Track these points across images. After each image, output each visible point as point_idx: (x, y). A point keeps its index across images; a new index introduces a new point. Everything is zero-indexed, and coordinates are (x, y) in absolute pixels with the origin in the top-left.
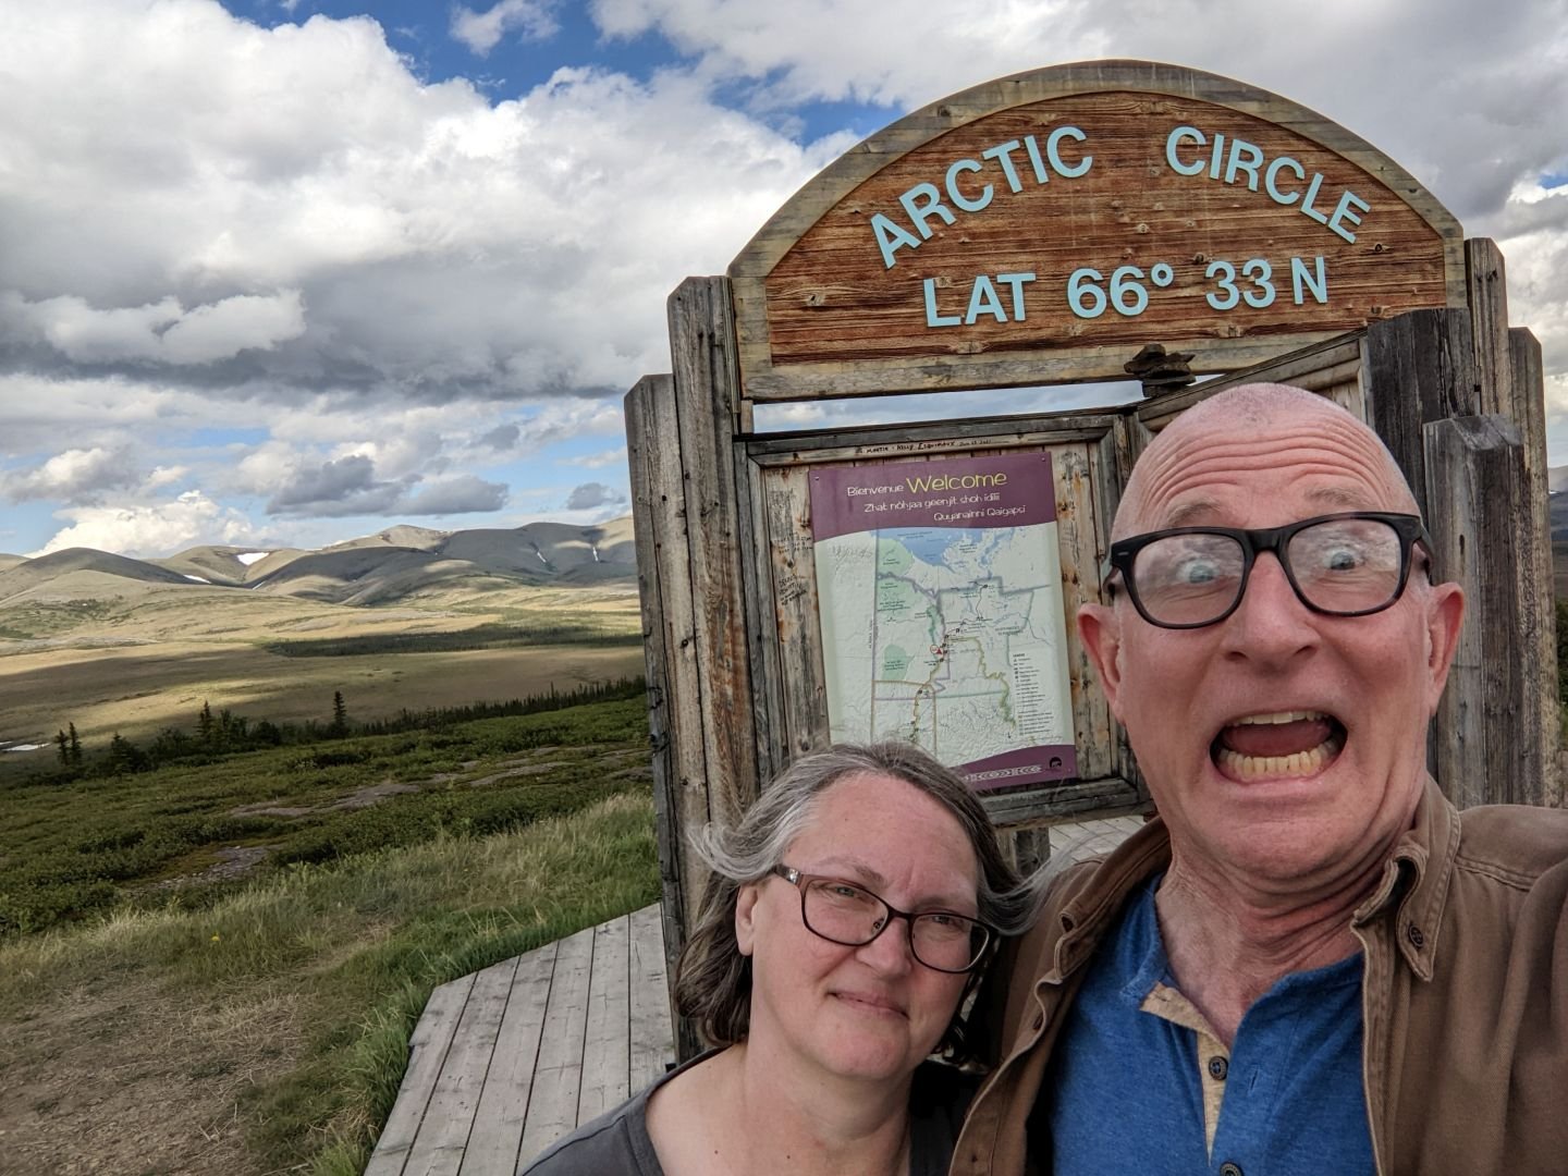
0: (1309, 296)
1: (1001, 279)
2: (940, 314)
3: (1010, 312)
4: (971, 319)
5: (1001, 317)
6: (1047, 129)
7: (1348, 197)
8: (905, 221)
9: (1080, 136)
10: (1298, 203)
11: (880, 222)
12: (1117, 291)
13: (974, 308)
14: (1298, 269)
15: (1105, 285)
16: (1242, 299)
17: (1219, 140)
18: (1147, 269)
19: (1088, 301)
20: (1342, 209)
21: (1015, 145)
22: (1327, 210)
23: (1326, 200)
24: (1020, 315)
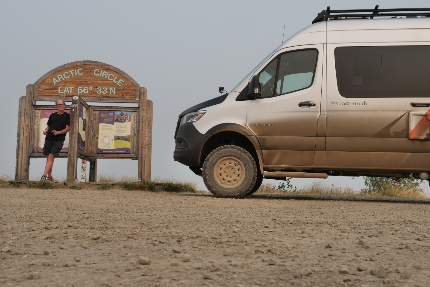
0: (112, 93)
1: (69, 87)
2: (60, 91)
3: (70, 92)
4: (64, 92)
5: (68, 92)
6: (78, 69)
7: (121, 80)
8: (57, 79)
9: (82, 70)
10: (113, 80)
11: (54, 79)
12: (84, 90)
13: (65, 91)
14: (111, 89)
15: (83, 89)
16: (102, 92)
17: (102, 71)
18: (89, 88)
19: (80, 91)
20: (119, 82)
21: (73, 70)
22: (117, 82)
23: (117, 80)
24: (71, 92)
